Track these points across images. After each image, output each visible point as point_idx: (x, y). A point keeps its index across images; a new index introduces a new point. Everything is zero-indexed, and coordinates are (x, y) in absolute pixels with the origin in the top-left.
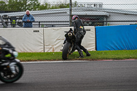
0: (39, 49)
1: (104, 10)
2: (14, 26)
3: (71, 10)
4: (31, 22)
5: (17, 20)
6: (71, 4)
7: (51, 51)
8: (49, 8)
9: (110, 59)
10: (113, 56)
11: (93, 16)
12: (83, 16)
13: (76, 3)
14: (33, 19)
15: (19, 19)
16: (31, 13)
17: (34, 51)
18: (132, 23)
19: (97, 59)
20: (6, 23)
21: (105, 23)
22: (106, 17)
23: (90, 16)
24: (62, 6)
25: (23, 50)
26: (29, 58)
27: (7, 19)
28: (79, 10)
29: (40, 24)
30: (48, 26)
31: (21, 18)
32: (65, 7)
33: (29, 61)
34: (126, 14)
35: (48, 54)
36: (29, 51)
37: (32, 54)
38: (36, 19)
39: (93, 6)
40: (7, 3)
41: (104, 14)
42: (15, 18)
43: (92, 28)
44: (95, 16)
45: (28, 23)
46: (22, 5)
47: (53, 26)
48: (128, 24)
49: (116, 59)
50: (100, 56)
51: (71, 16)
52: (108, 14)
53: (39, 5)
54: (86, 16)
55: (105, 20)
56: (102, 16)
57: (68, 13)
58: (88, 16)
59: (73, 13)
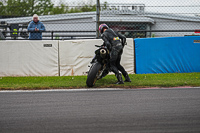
0: (52, 72)
1: (147, 15)
2: (15, 37)
3: (98, 15)
4: (40, 32)
5: (20, 30)
6: (98, 6)
7: (69, 74)
8: (67, 12)
9: (155, 86)
10: (160, 82)
11: (130, 23)
12: (117, 23)
13: (105, 5)
14: (42, 27)
15: (23, 27)
16: (41, 18)
17: (44, 75)
18: (188, 33)
19: (137, 86)
20: (4, 33)
21: (148, 33)
22: (150, 24)
23: (127, 23)
24: (85, 9)
25: (28, 73)
26: (37, 85)
27: (6, 27)
28: (110, 15)
29: (53, 35)
30: (65, 38)
31: (25, 25)
32: (90, 10)
33: (37, 88)
34: (178, 21)
35: (64, 78)
36: (37, 75)
37: (41, 79)
38: (48, 27)
39: (130, 8)
40: (5, 5)
41: (147, 20)
42: (16, 26)
43: (130, 41)
44: (134, 23)
45: (36, 34)
46: (27, 7)
47: (72, 37)
48: (182, 34)
49: (165, 86)
50: (140, 82)
51: (99, 23)
52: (152, 20)
53: (51, 7)
54: (121, 23)
55: (148, 29)
56: (144, 23)
57: (95, 19)
58: (124, 23)
59: (102, 19)
